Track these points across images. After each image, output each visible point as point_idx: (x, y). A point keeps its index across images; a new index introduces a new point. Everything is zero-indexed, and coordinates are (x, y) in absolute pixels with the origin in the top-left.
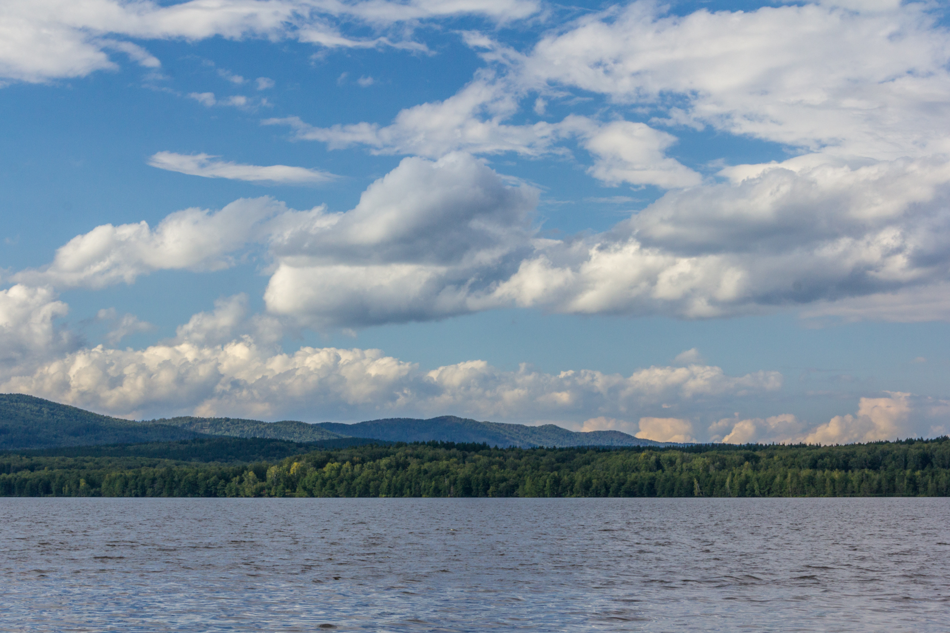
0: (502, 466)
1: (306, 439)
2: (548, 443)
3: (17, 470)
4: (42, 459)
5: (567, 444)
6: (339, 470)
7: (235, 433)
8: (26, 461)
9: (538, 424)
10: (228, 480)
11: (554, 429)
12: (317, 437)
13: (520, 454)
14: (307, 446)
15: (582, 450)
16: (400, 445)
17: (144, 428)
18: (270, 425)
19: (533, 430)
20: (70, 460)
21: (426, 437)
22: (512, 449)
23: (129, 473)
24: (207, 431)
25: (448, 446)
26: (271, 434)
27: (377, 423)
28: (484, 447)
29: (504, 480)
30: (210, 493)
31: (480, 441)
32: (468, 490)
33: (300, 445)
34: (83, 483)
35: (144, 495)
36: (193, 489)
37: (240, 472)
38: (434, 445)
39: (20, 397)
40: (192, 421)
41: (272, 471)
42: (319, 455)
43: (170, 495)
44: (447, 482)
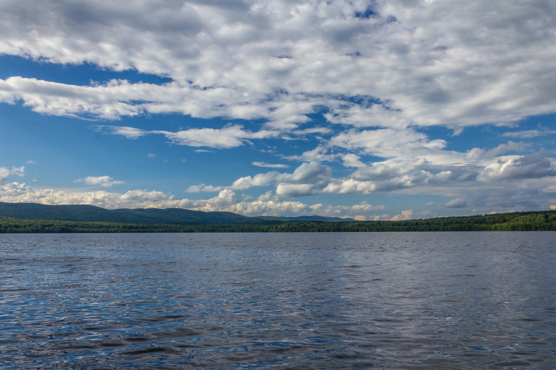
0: (326, 226)
1: (286, 220)
2: (336, 221)
3: (227, 227)
4: (232, 225)
5: (340, 221)
6: (293, 226)
7: (271, 219)
8: (229, 225)
9: (334, 217)
10: (270, 229)
11: (337, 218)
12: (288, 220)
13: (330, 223)
14: (286, 222)
15: (343, 222)
16: (305, 221)
17: (252, 218)
18: (278, 218)
19: (333, 218)
20: (238, 225)
21: (311, 220)
22: (329, 222)
23: (250, 228)
24: (265, 219)
25: (315, 222)
26: (278, 219)
27: (300, 217)
28: (323, 222)
29: (327, 228)
30: (266, 231)
31: (322, 220)
32: (319, 231)
33: (284, 222)
34: (240, 230)
35: (253, 232)
36: (263, 231)
37: (272, 227)
38: (312, 221)
39: (227, 212)
40: (262, 217)
41: (279, 227)
42: (288, 224)
43: (258, 232)
44: (315, 229)
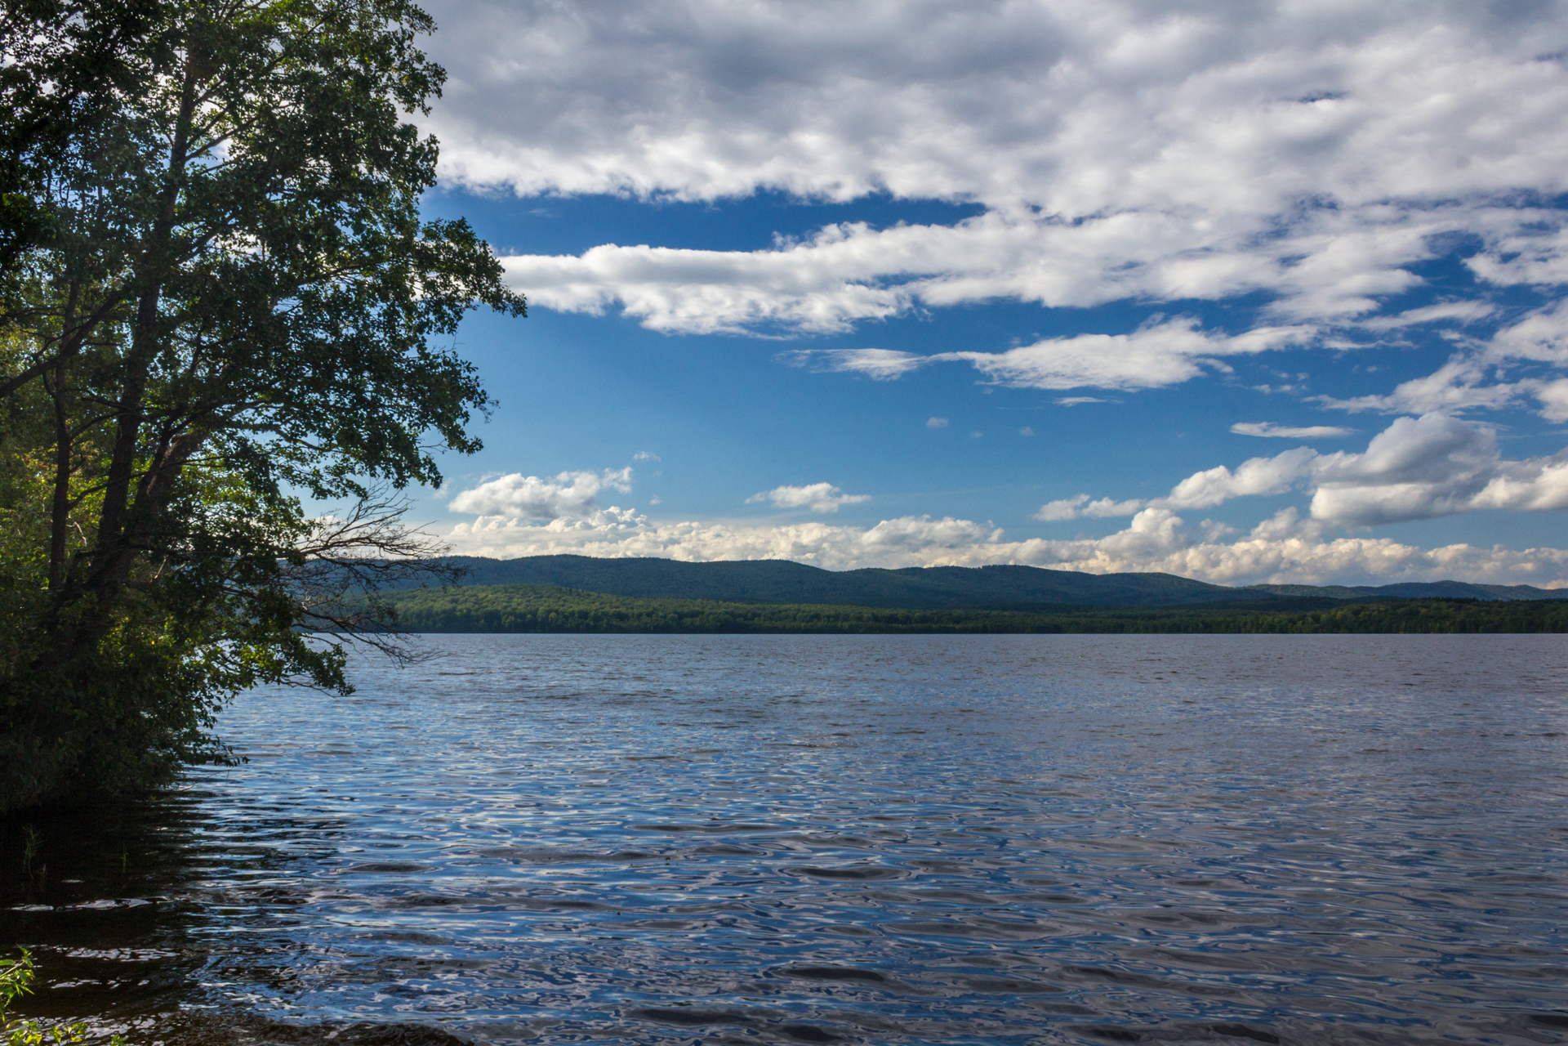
0: (1488, 612)
1: (1347, 596)
2: (1522, 598)
3: (1160, 617)
4: (1174, 611)
5: (1537, 597)
6: (1370, 615)
7: (1298, 594)
8: (1165, 612)
9: (1513, 584)
10: (1294, 623)
11: (1527, 588)
12: (1354, 595)
13: (1502, 604)
14: (1347, 602)
15: (1549, 601)
16: (1412, 600)
17: (1238, 591)
18: (1321, 589)
19: (1510, 589)
20: (1192, 612)
21: (1432, 595)
22: (1496, 601)
23: (1230, 619)
24: (1279, 593)
25: (1448, 600)
26: (1322, 594)
27: (1395, 586)
28: (1474, 600)
29: (1490, 622)
30: (1283, 630)
31: (1472, 596)
32: (1464, 628)
33: (1342, 601)
34: (1201, 625)
35: (1240, 632)
36: (1271, 629)
37: (1303, 618)
38: (1437, 600)
39: (1159, 575)
40: (1269, 587)
41: (1324, 617)
42: (1356, 607)
43: (1257, 632)
44: (1448, 624)
